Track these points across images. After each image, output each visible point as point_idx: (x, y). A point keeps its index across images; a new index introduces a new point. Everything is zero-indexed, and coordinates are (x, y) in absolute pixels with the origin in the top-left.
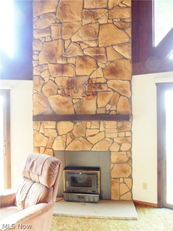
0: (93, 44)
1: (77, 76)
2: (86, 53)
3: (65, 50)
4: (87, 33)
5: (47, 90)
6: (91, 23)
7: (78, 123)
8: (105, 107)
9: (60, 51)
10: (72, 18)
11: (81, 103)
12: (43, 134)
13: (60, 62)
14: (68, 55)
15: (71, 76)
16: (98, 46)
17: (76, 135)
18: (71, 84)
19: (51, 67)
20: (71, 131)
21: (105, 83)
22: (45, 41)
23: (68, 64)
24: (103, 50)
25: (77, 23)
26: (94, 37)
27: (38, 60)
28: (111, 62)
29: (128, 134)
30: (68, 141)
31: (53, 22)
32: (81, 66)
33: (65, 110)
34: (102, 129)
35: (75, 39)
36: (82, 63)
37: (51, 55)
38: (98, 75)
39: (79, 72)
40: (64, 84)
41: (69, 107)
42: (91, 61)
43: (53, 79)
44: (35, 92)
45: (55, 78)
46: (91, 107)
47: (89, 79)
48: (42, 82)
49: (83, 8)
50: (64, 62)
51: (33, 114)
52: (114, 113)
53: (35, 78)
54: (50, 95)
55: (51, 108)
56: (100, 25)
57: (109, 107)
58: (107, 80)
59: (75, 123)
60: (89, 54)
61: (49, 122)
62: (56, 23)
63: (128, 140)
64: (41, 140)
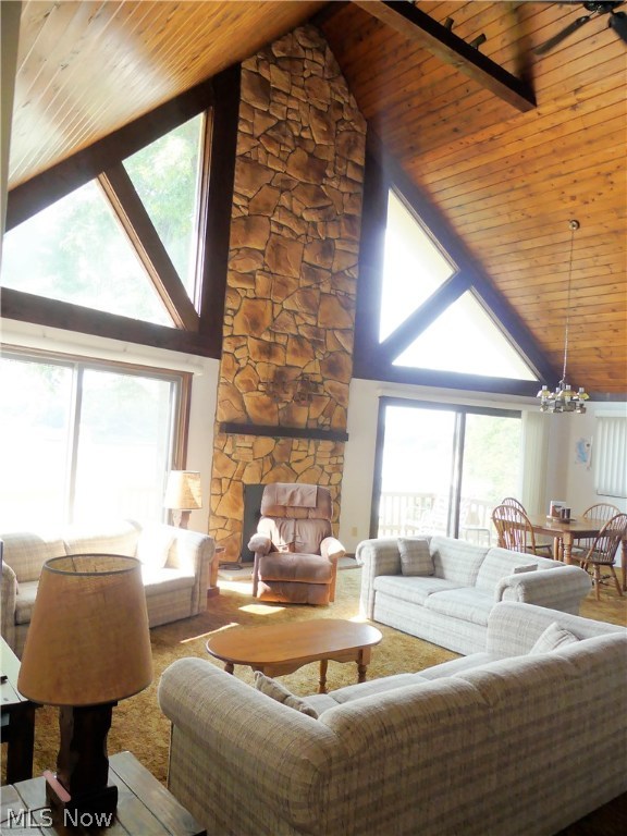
0: (311, 321)
1: (287, 366)
2: (302, 331)
3: (274, 320)
4: (306, 302)
5: (243, 382)
6: (310, 287)
7: (282, 441)
8: (317, 419)
9: (268, 321)
10: (288, 271)
11: (289, 409)
12: (229, 456)
13: (267, 338)
14: (277, 329)
15: (280, 364)
16: (316, 326)
17: (277, 459)
18: (279, 380)
19: (252, 343)
20: (270, 454)
21: (322, 383)
22: (246, 297)
23: (276, 343)
24: (322, 332)
25: (293, 280)
26: (313, 309)
27: (232, 326)
28: (331, 353)
29: (340, 460)
30: (266, 469)
31: (260, 267)
32: (294, 352)
33: (267, 419)
34: (311, 452)
35: (287, 304)
36: (297, 347)
37: (254, 324)
38: (313, 368)
39: (290, 360)
40: (271, 376)
41: (272, 414)
42: (308, 346)
43: (254, 364)
44: (222, 380)
45: (256, 363)
46: (303, 416)
47: (302, 374)
48: (237, 366)
49: (303, 261)
50: (272, 340)
51: (216, 421)
52: (326, 428)
53: (224, 356)
54: (249, 390)
55: (246, 412)
56: (322, 294)
57: (322, 420)
58: (324, 379)
59: (277, 441)
60: (306, 335)
61: (247, 437)
62: (263, 270)
63: (338, 468)
64: (225, 467)
